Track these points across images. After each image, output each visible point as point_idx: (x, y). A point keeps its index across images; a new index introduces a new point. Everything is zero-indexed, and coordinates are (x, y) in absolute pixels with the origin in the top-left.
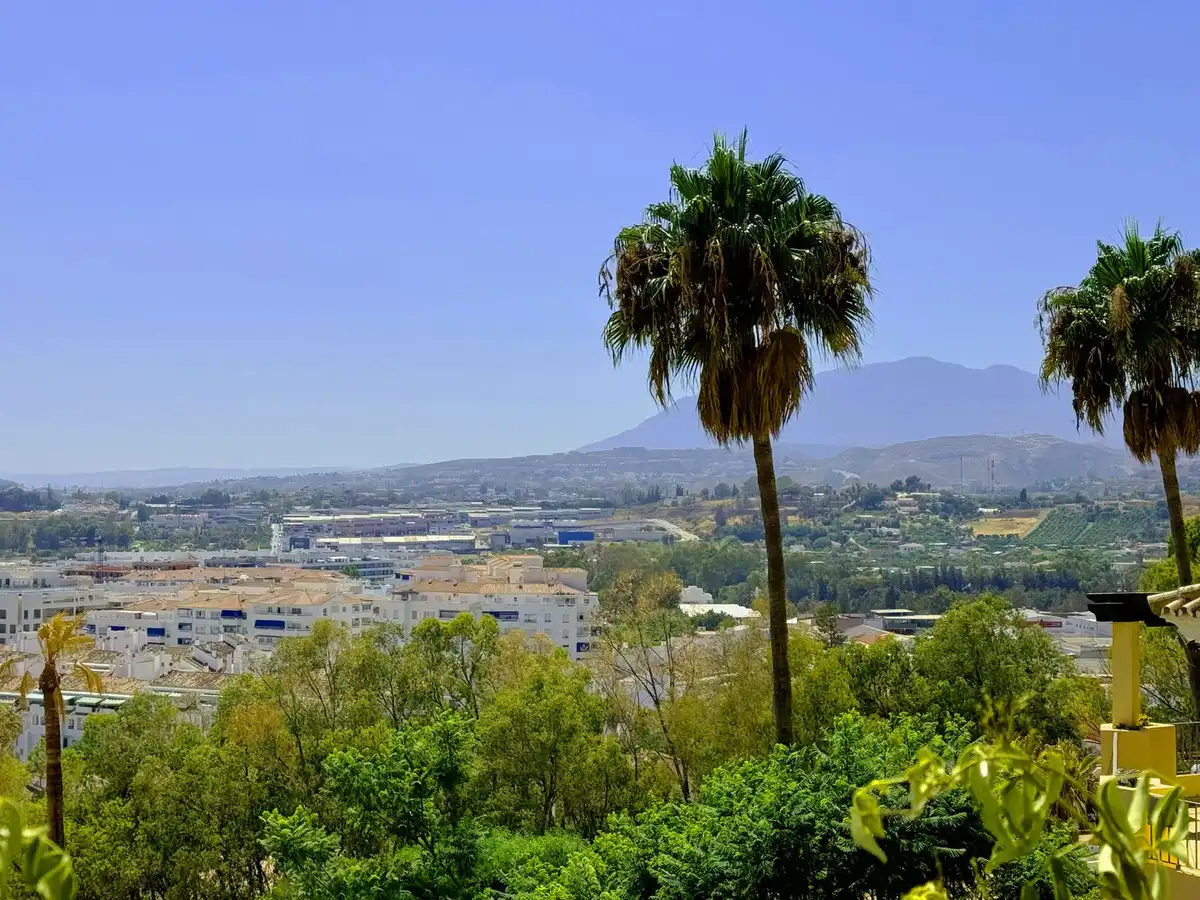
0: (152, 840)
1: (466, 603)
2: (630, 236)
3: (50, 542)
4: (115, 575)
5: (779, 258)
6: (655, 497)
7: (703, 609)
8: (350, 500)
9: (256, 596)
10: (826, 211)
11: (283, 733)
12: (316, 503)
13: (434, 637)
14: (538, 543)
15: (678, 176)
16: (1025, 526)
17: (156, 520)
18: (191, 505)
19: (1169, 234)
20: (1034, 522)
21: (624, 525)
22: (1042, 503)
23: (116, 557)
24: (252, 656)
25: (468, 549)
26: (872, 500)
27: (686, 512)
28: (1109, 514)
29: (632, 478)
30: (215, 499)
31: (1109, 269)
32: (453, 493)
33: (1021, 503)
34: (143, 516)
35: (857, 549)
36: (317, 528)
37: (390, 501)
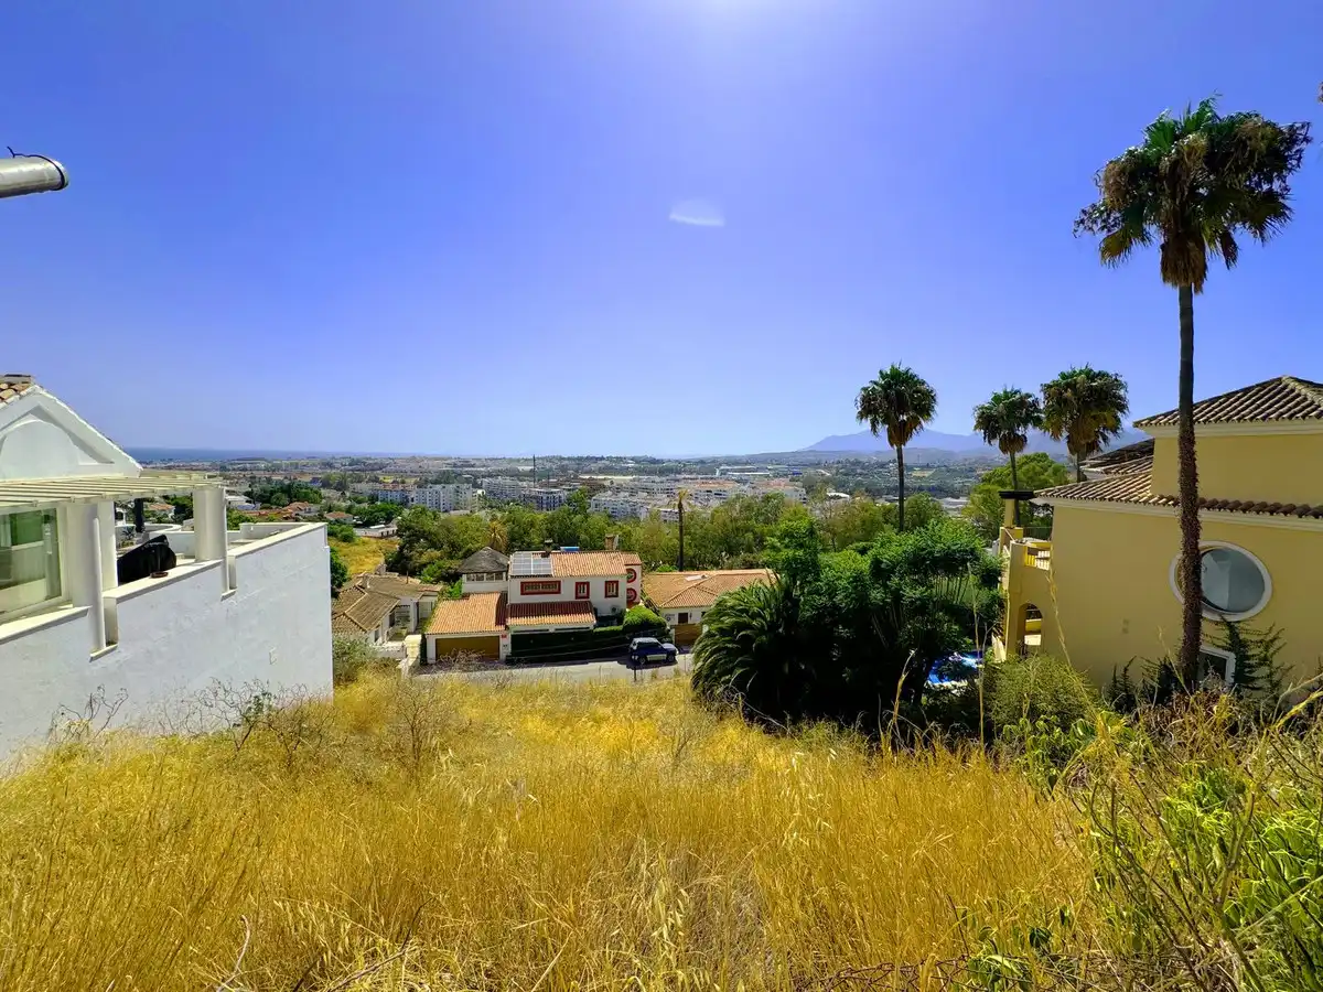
0: (696, 546)
1: (770, 491)
2: (865, 389)
3: (662, 472)
4: (678, 480)
5: (911, 396)
6: (819, 464)
7: (833, 494)
8: (737, 463)
9: (713, 486)
10: (923, 383)
11: (728, 521)
12: (727, 464)
13: (767, 499)
14: (786, 475)
15: (881, 372)
16: (927, 474)
17: (687, 468)
18: (696, 463)
19: (1016, 389)
20: (931, 473)
21: (811, 471)
22: (933, 467)
23: (678, 476)
24: (715, 503)
25: (767, 476)
26: (883, 466)
27: (827, 468)
28: (954, 471)
29: (812, 458)
30: (702, 462)
31: (997, 399)
32: (765, 462)
33: (928, 467)
34: (685, 465)
35: (876, 479)
36: (728, 470)
37: (747, 463)
